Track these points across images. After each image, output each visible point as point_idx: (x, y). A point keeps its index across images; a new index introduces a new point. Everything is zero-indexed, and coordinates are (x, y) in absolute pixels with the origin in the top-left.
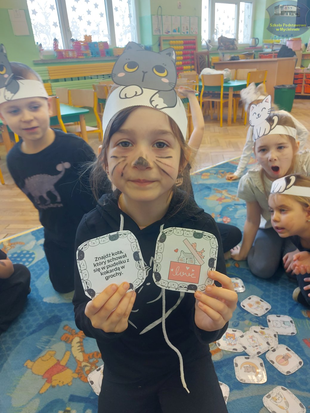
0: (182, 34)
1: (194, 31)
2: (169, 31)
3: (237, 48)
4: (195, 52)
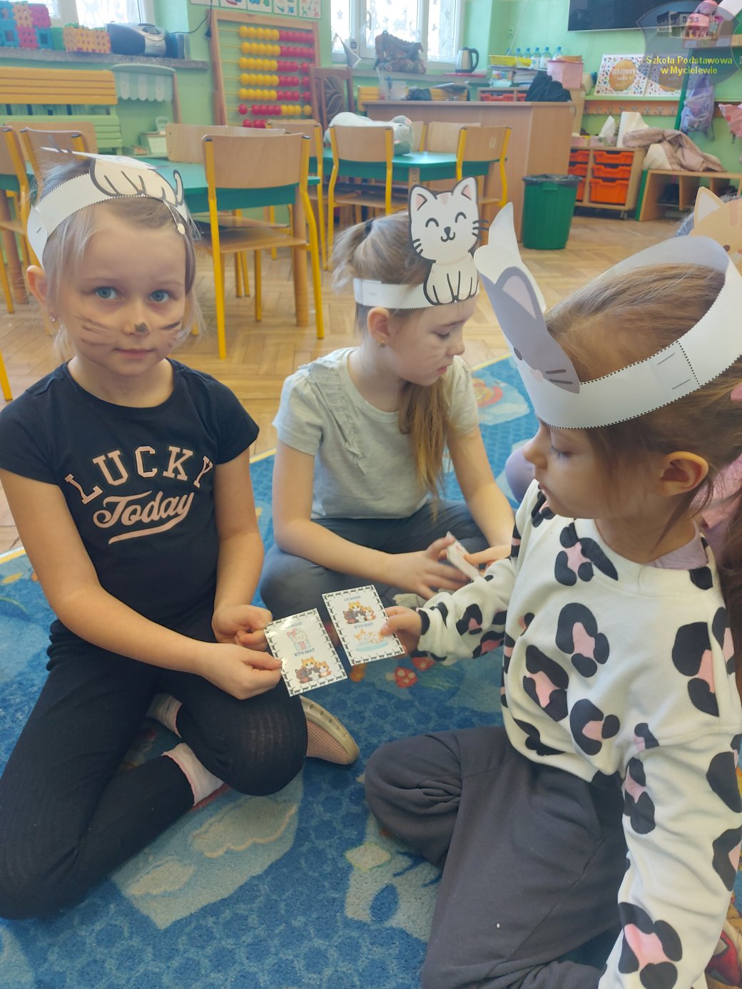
0: (277, 10)
1: (309, 8)
3: (424, 70)
4: (311, 66)
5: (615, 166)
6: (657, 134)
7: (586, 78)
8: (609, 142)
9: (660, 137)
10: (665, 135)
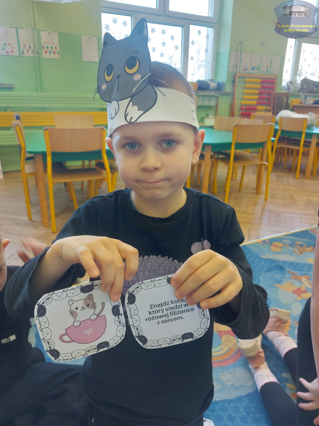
0: (261, 72)
1: (275, 71)
2: (247, 68)
4: (272, 92)
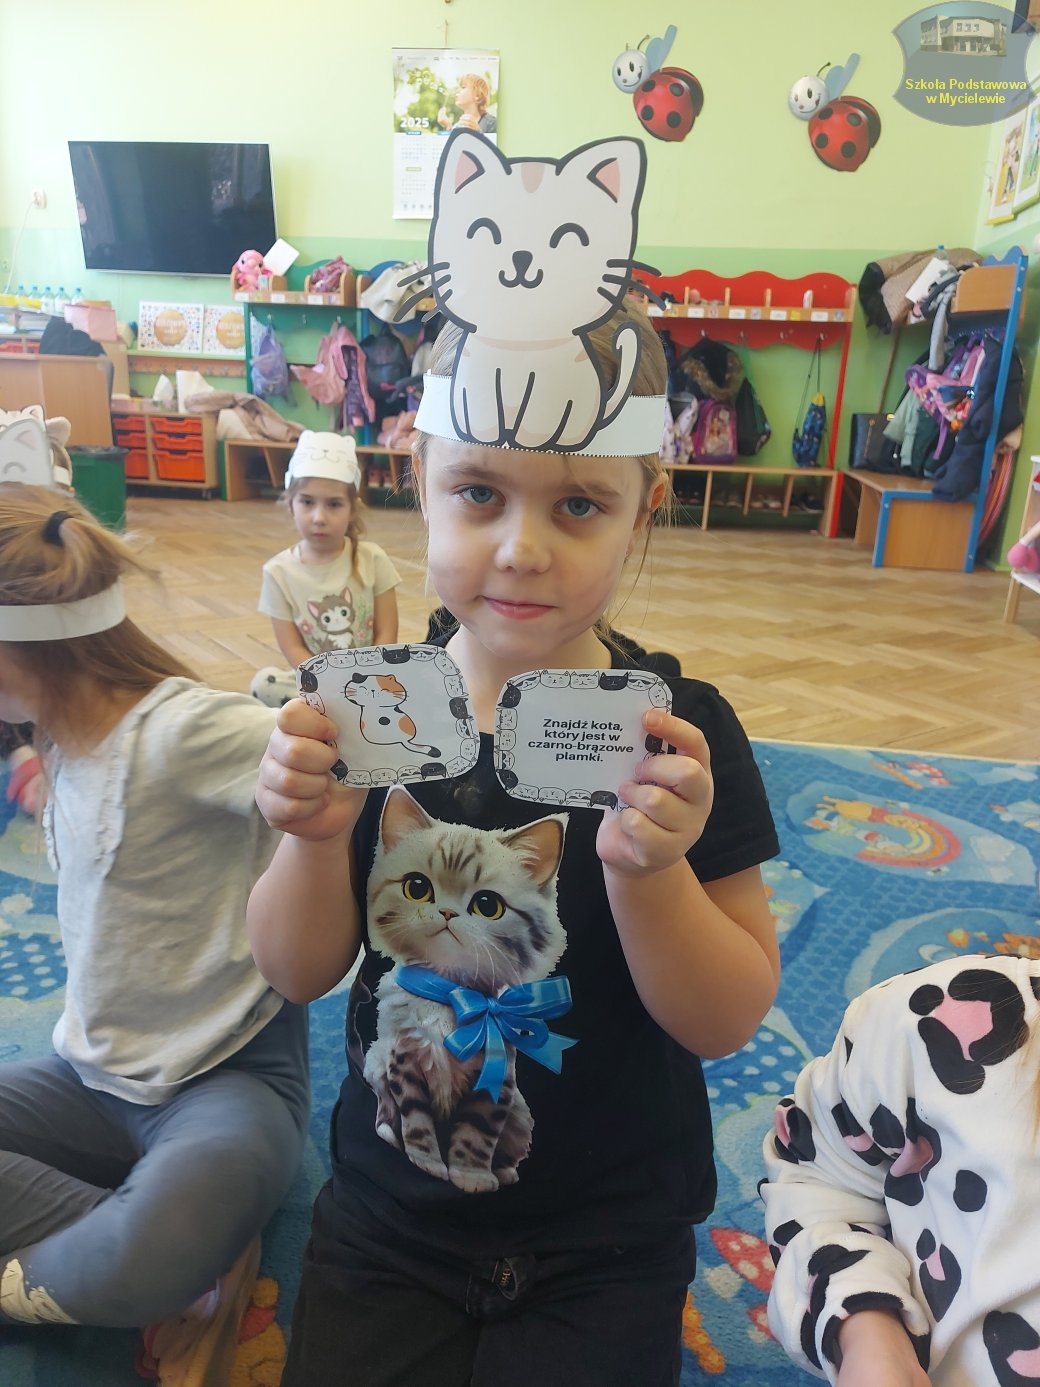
5: (183, 436)
6: (226, 398)
7: (122, 328)
8: (168, 406)
9: (230, 403)
10: (237, 399)
